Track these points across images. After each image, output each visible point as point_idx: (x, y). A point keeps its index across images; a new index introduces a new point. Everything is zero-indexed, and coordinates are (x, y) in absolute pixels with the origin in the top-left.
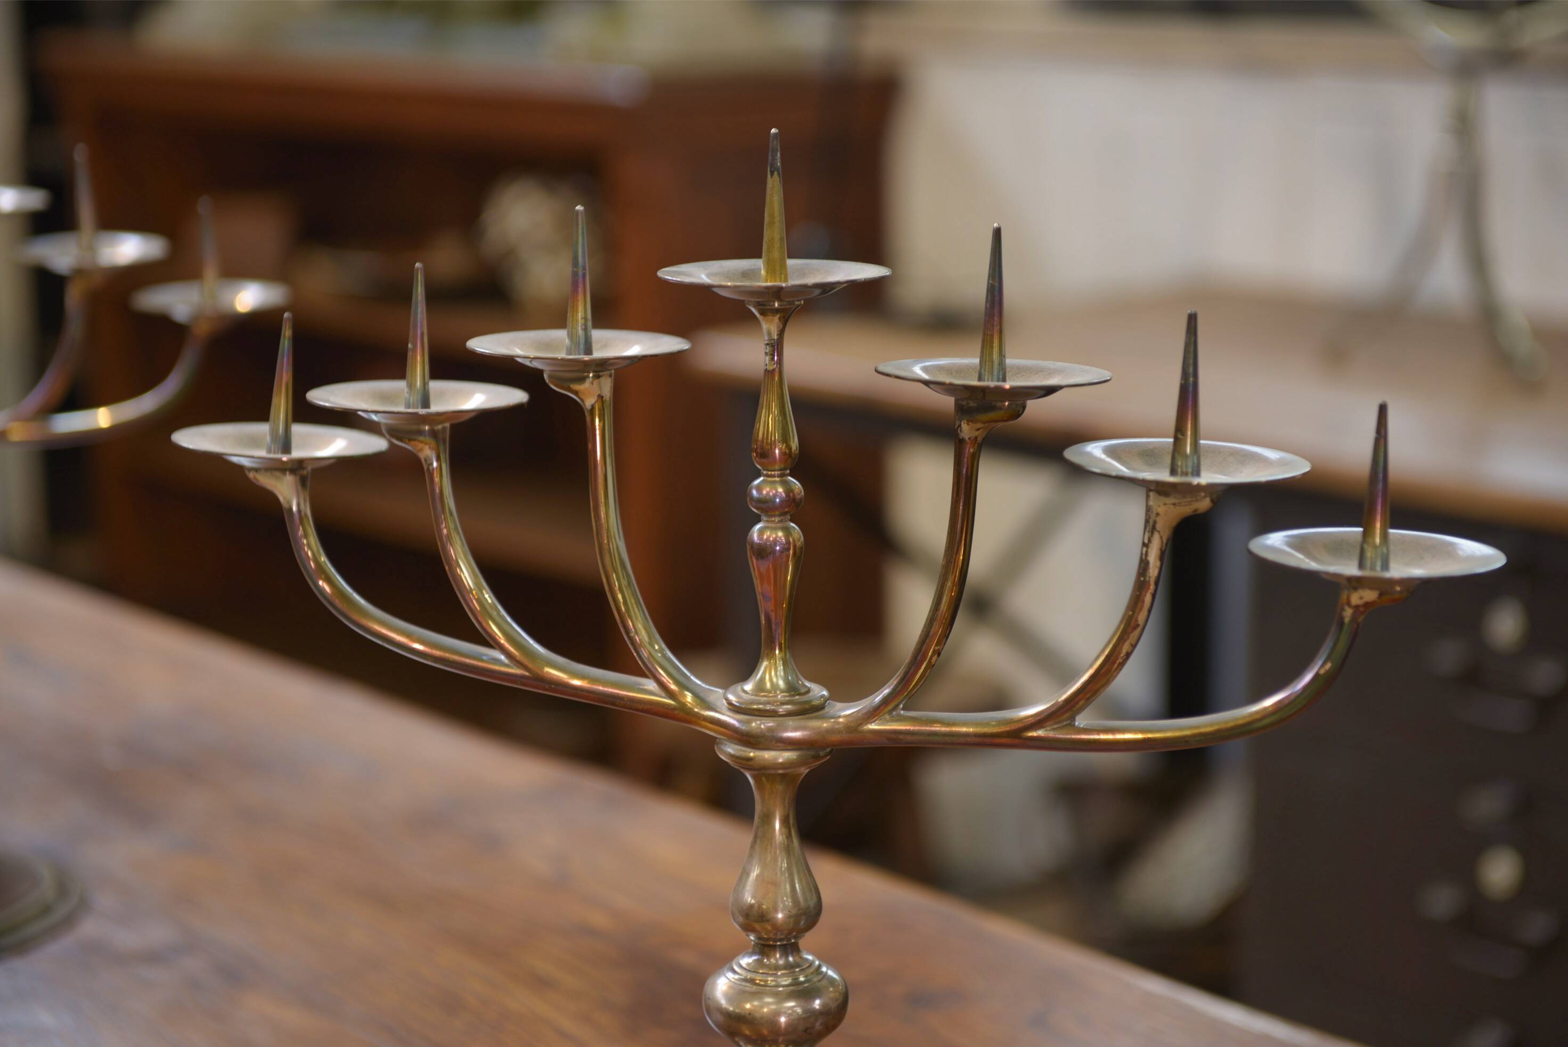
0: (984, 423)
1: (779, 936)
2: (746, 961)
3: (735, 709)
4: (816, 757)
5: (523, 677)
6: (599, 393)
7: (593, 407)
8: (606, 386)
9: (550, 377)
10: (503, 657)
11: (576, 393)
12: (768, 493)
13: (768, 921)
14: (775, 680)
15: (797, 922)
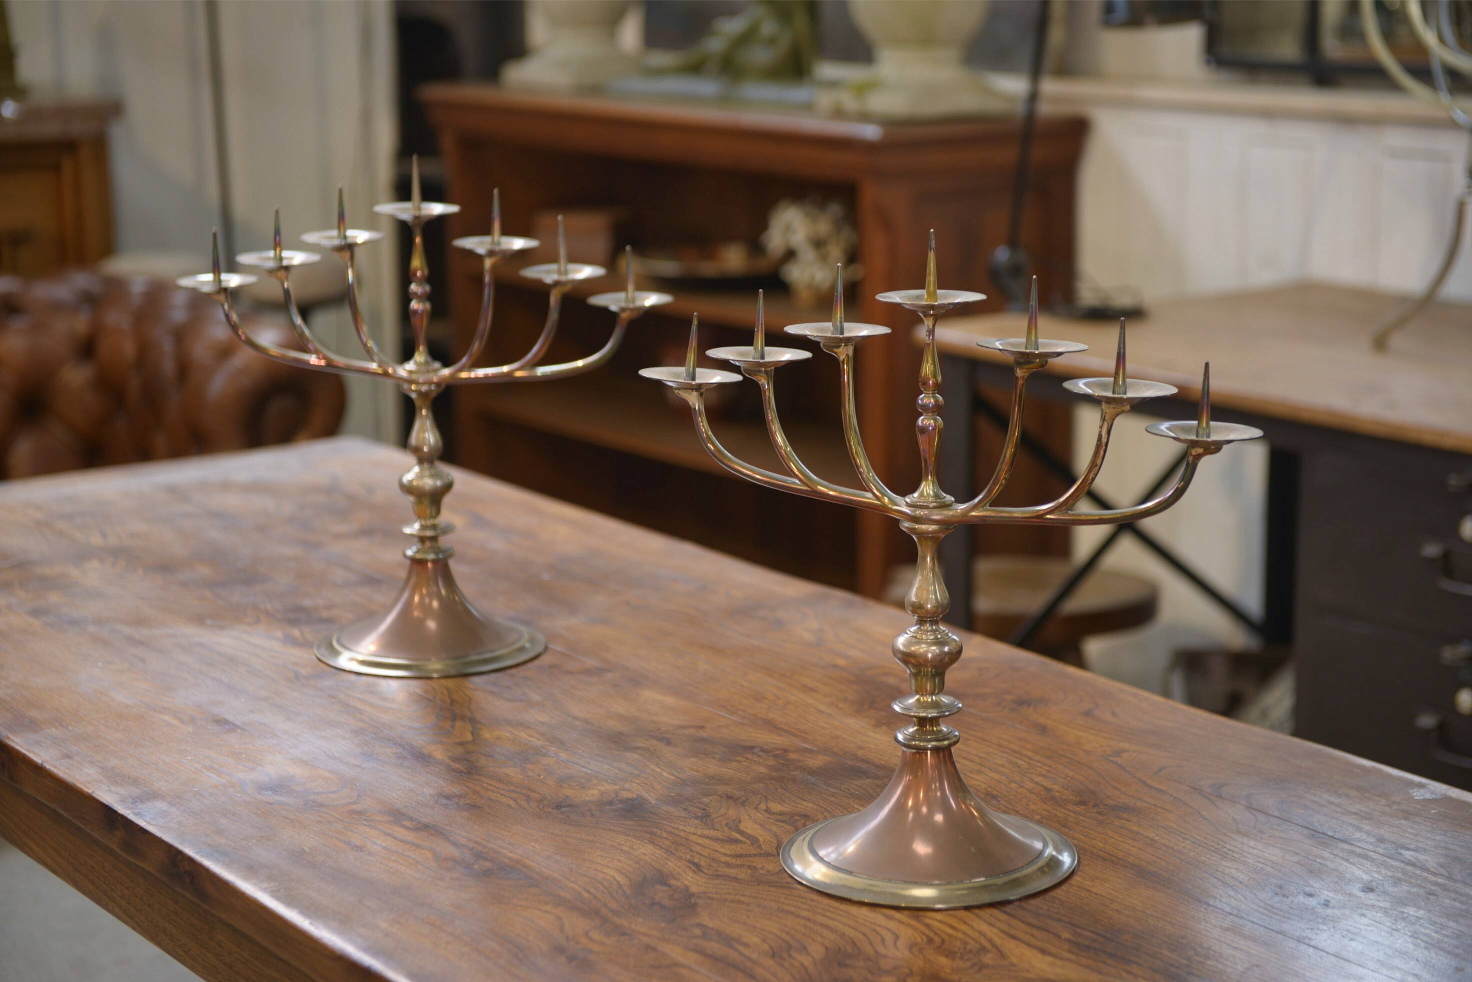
0: (1027, 369)
1: (929, 616)
2: (914, 629)
3: (908, 505)
4: (948, 529)
5: (807, 491)
6: (846, 353)
7: (844, 360)
8: (850, 350)
9: (823, 345)
10: (797, 481)
11: (836, 353)
12: (926, 402)
13: (923, 608)
14: (928, 491)
15: (937, 610)
